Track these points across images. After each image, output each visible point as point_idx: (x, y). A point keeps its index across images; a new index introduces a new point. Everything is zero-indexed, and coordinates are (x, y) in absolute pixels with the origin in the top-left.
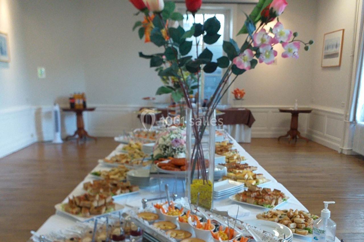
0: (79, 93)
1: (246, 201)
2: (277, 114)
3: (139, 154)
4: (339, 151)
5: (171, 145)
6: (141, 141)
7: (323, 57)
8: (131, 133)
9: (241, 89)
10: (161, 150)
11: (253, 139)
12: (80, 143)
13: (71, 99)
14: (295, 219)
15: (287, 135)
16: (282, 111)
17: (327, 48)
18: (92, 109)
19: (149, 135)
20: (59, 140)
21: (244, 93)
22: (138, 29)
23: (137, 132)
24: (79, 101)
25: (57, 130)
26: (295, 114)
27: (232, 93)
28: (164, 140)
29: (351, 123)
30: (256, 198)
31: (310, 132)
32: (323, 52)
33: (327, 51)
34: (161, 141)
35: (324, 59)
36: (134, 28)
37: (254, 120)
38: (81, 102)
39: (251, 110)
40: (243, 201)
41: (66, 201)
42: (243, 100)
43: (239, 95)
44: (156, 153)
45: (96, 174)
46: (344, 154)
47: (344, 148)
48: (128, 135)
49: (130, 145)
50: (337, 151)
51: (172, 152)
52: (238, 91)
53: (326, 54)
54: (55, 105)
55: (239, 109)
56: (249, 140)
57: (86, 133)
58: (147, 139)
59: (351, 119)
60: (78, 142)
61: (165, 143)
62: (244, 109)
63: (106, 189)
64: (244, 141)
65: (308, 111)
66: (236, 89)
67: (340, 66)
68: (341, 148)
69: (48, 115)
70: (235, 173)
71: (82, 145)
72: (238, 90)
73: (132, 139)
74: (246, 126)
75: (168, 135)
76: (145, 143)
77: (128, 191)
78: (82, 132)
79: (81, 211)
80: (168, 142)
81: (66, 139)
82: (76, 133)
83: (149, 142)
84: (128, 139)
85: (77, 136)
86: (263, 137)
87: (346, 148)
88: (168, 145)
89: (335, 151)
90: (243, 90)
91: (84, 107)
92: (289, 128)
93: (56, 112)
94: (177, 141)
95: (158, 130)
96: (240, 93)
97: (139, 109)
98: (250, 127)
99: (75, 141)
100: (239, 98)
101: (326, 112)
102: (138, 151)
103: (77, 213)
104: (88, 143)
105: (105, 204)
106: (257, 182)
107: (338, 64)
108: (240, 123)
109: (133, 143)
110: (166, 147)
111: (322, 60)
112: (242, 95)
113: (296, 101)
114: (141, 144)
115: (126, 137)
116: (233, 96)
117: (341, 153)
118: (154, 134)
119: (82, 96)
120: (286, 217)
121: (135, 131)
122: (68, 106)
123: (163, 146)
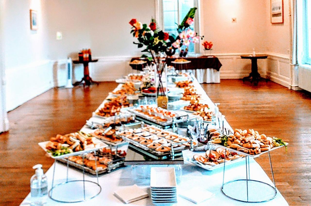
0: (86, 50)
1: (188, 110)
2: (240, 59)
3: (132, 89)
4: (290, 88)
5: (150, 82)
6: (133, 81)
7: (272, 16)
8: (126, 77)
9: (209, 42)
10: (144, 85)
11: (222, 80)
12: (86, 87)
13: (80, 54)
14: (207, 115)
15: (250, 76)
16: (243, 57)
17: (274, 9)
18: (96, 61)
19: (138, 78)
20: (70, 85)
21: (212, 45)
22: (133, 33)
23: (131, 76)
24: (86, 55)
25: (69, 78)
26: (254, 60)
27: (203, 45)
28: (146, 79)
29: (295, 65)
30: (194, 108)
31: (269, 73)
32: (271, 12)
33: (273, 12)
34: (144, 80)
35: (272, 17)
36: (131, 32)
37: (221, 65)
38: (88, 55)
39: (218, 57)
40: (187, 109)
41: (97, 111)
42: (211, 50)
43: (208, 46)
44: (142, 87)
45: (109, 100)
46: (293, 90)
47: (292, 86)
48: (125, 78)
49: (126, 84)
50: (288, 88)
51: (150, 86)
52: (207, 44)
53: (274, 14)
54: (68, 58)
55: (209, 57)
56: (219, 81)
57: (90, 79)
58: (137, 80)
59: (294, 63)
60: (84, 86)
61: (147, 81)
62: (212, 57)
63: (116, 105)
64: (215, 82)
65: (265, 57)
66: (205, 42)
67: (283, 23)
68: (290, 86)
69: (63, 66)
70: (187, 97)
71: (87, 88)
72: (207, 42)
73: (128, 81)
74: (215, 70)
75: (148, 77)
76: (135, 82)
77: (127, 106)
78: (88, 78)
79: (105, 115)
80: (148, 80)
81: (76, 84)
82: (83, 79)
83: (138, 82)
84: (125, 81)
85: (84, 82)
86: (230, 78)
87: (294, 85)
88: (149, 82)
89: (286, 87)
90: (211, 43)
91: (90, 60)
92: (250, 71)
93: (69, 64)
94: (153, 80)
95: (144, 74)
96: (209, 44)
97: (130, 59)
98: (218, 70)
99: (82, 85)
100: (208, 48)
101: (278, 57)
102: (131, 87)
103: (104, 116)
104: (91, 86)
105: (117, 112)
106: (198, 101)
107: (282, 21)
108: (210, 68)
109: (128, 83)
110: (147, 83)
111: (271, 18)
112: (210, 46)
113: (254, 49)
114: (134, 83)
115: (123, 79)
116: (203, 47)
117: (291, 89)
118: (142, 77)
119: (89, 52)
120: (204, 114)
121: (129, 75)
122: (78, 59)
123: (145, 82)
